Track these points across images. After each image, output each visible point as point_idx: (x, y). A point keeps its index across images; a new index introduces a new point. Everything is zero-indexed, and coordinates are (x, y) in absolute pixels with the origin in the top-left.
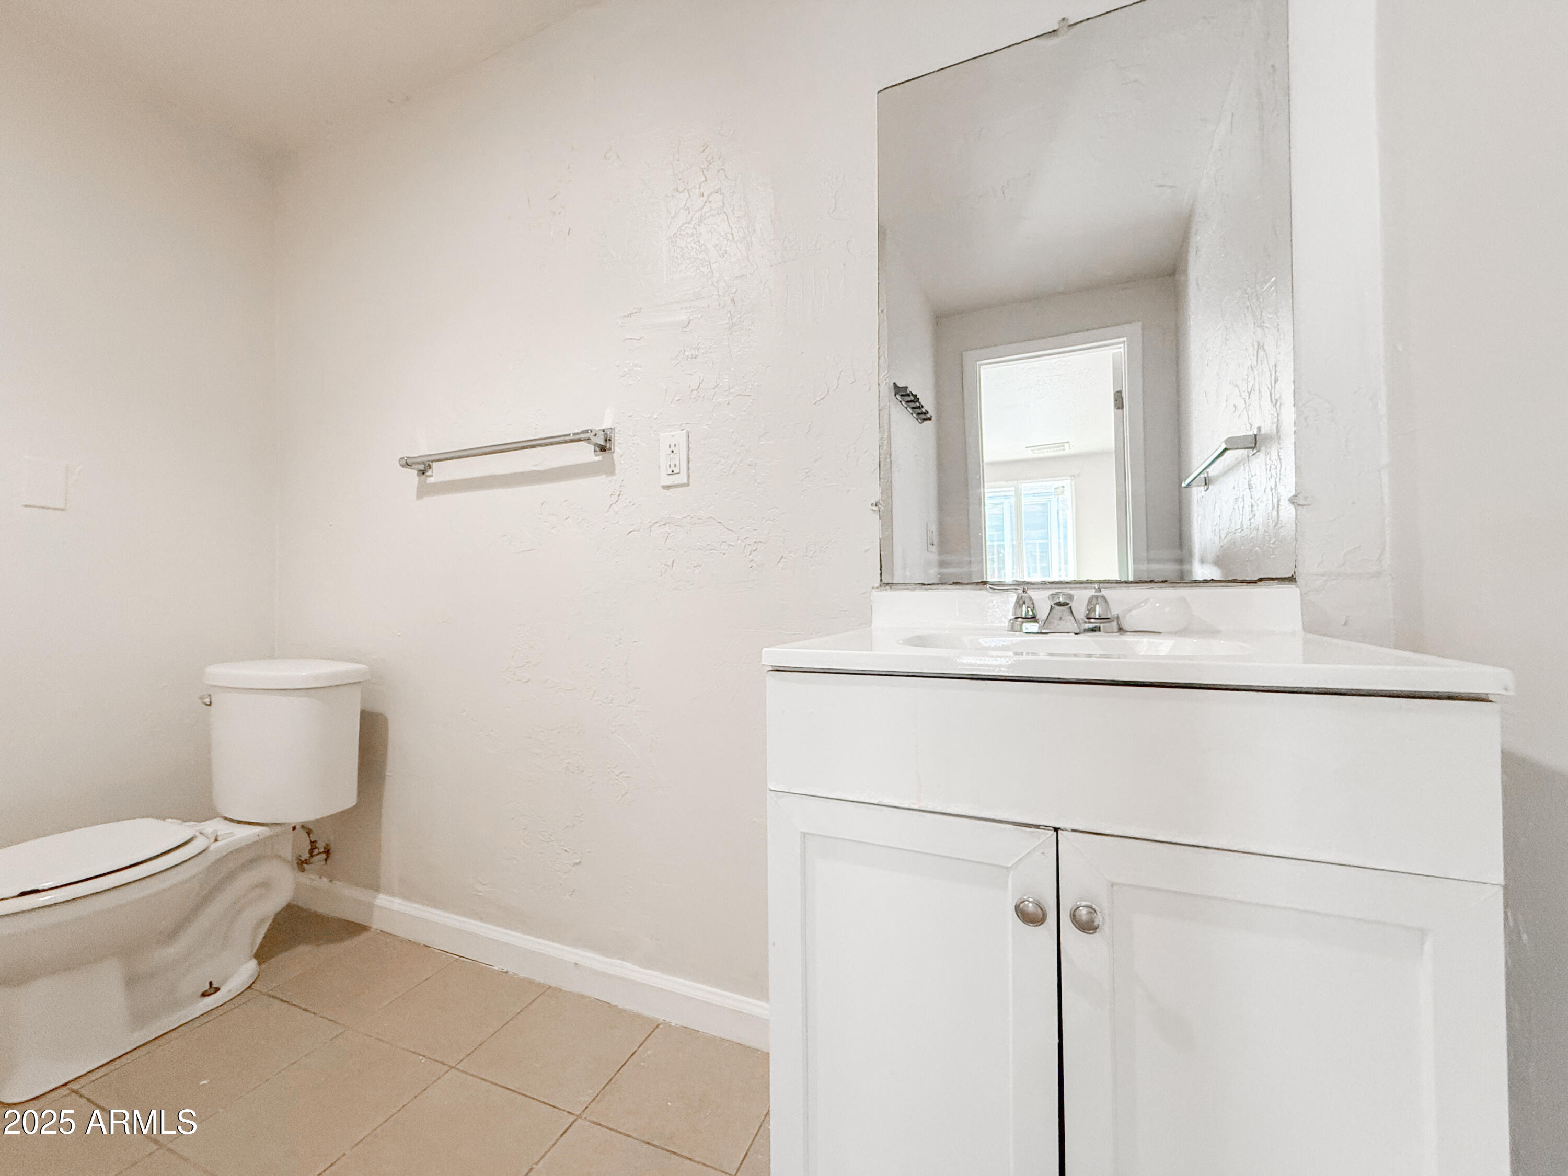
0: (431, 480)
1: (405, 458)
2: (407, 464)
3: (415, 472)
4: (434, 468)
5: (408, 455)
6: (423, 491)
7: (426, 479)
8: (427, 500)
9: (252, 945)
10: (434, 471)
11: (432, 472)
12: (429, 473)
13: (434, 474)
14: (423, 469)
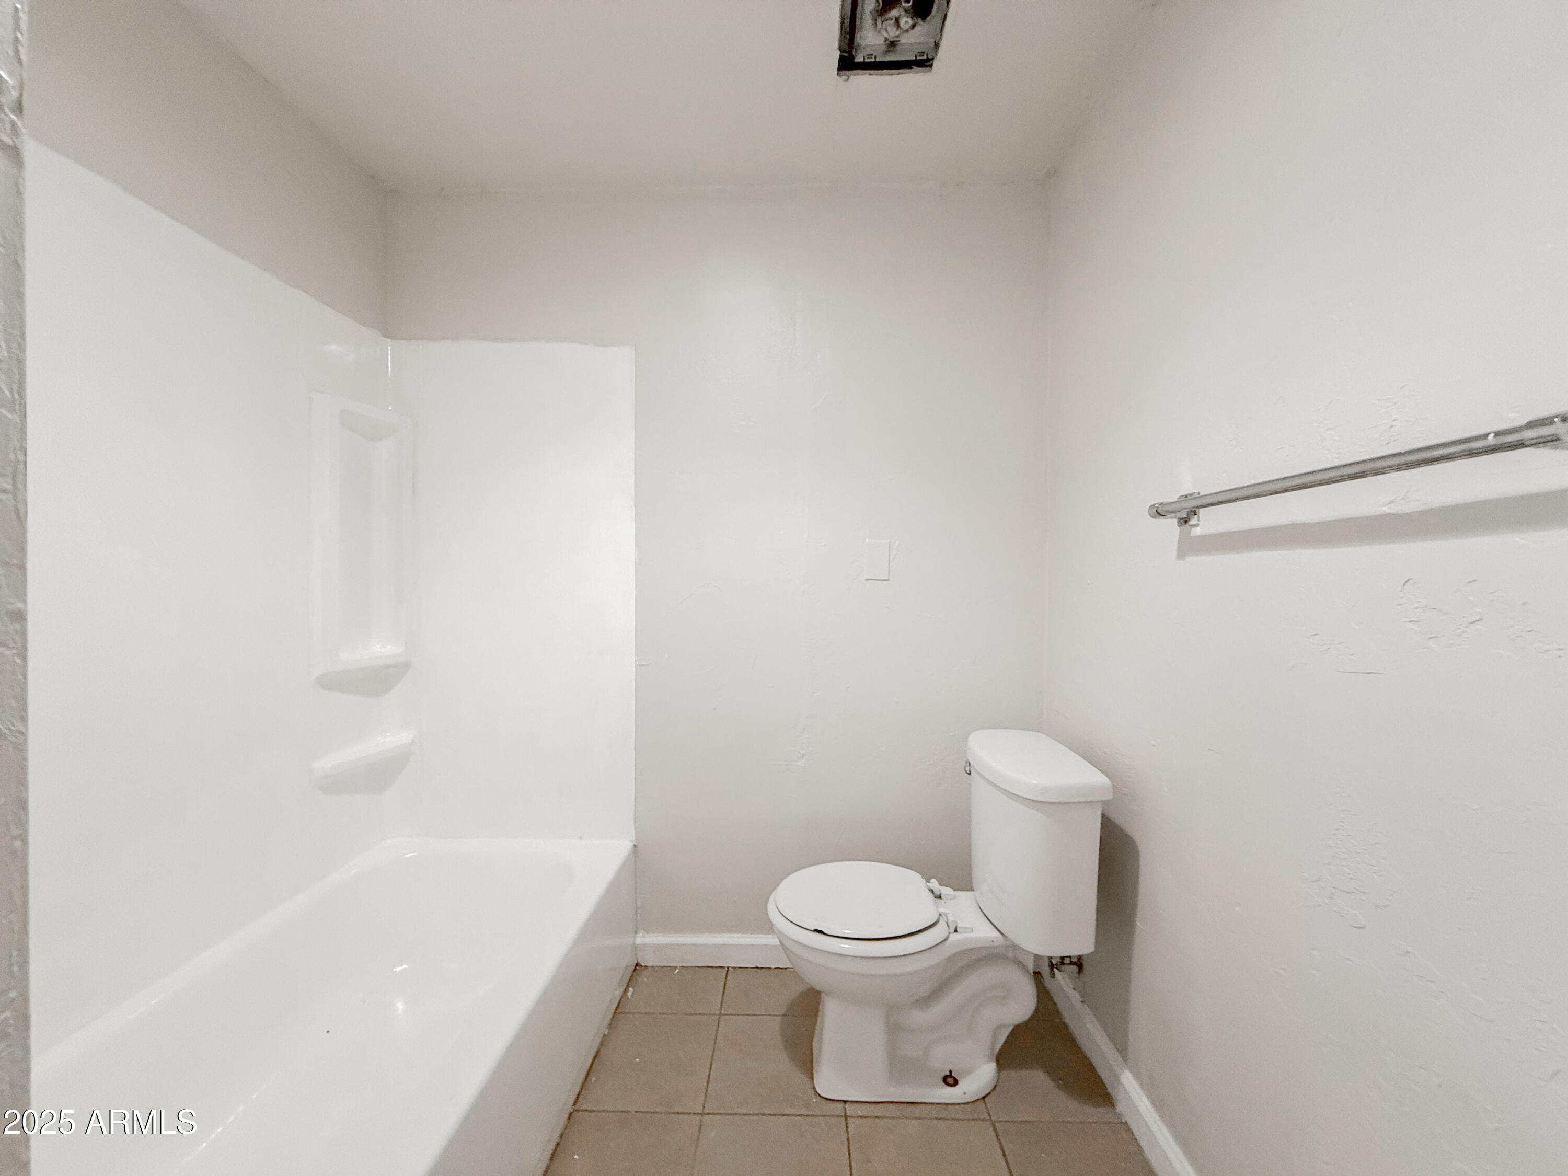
0: (1197, 531)
1: (1156, 505)
2: (1159, 513)
3: (1176, 520)
4: (1201, 516)
5: (1161, 501)
6: (1187, 548)
7: (1190, 531)
8: (1191, 560)
9: (993, 1049)
10: (1200, 519)
11: (1198, 520)
12: (1193, 521)
13: (1200, 523)
14: (1185, 516)
